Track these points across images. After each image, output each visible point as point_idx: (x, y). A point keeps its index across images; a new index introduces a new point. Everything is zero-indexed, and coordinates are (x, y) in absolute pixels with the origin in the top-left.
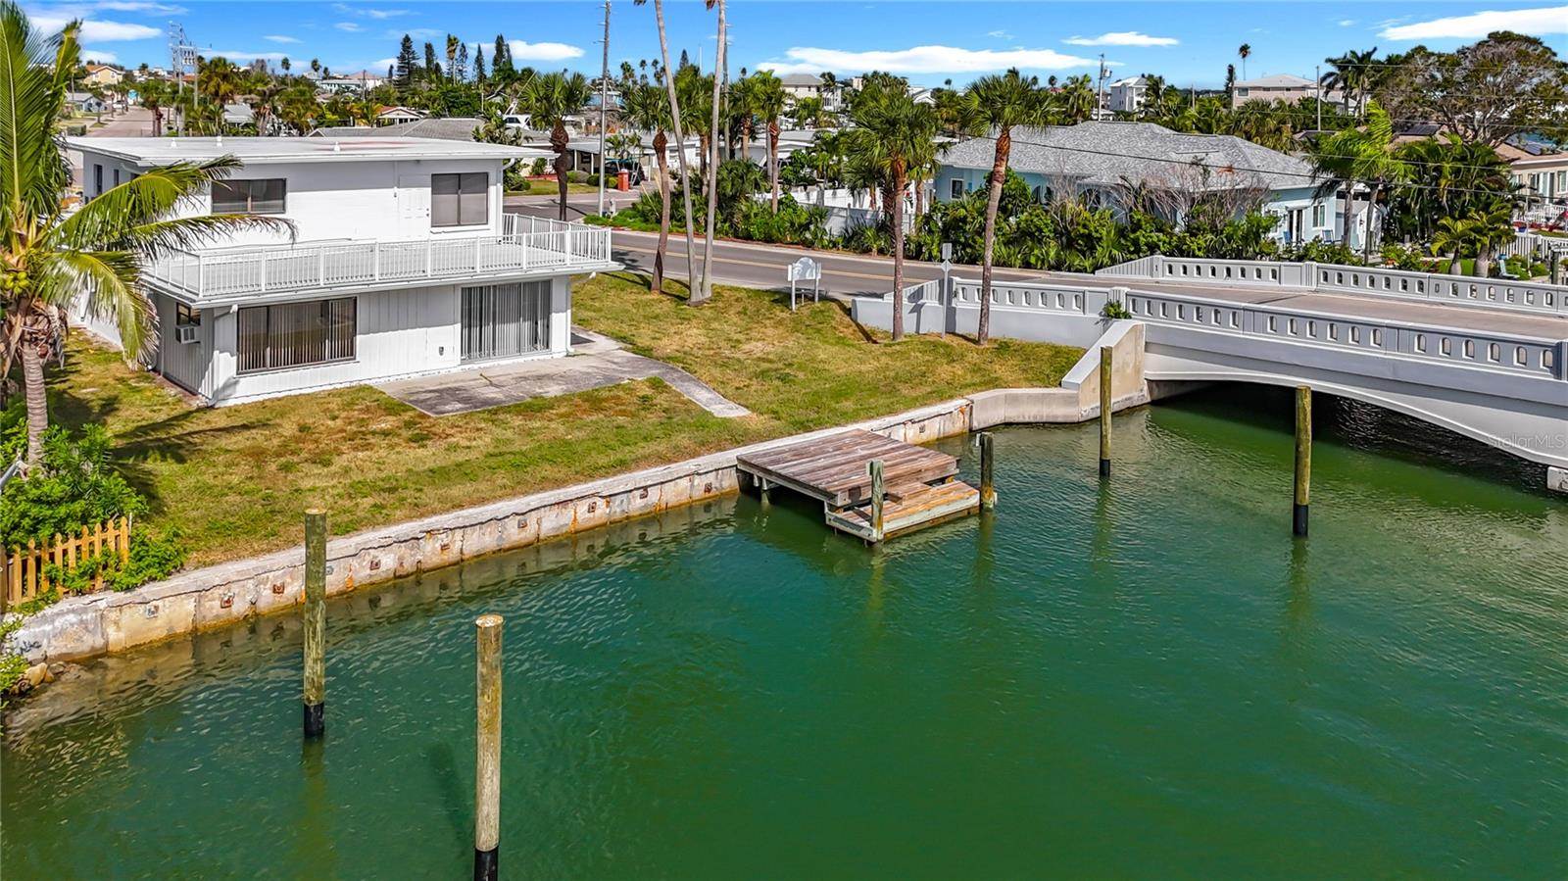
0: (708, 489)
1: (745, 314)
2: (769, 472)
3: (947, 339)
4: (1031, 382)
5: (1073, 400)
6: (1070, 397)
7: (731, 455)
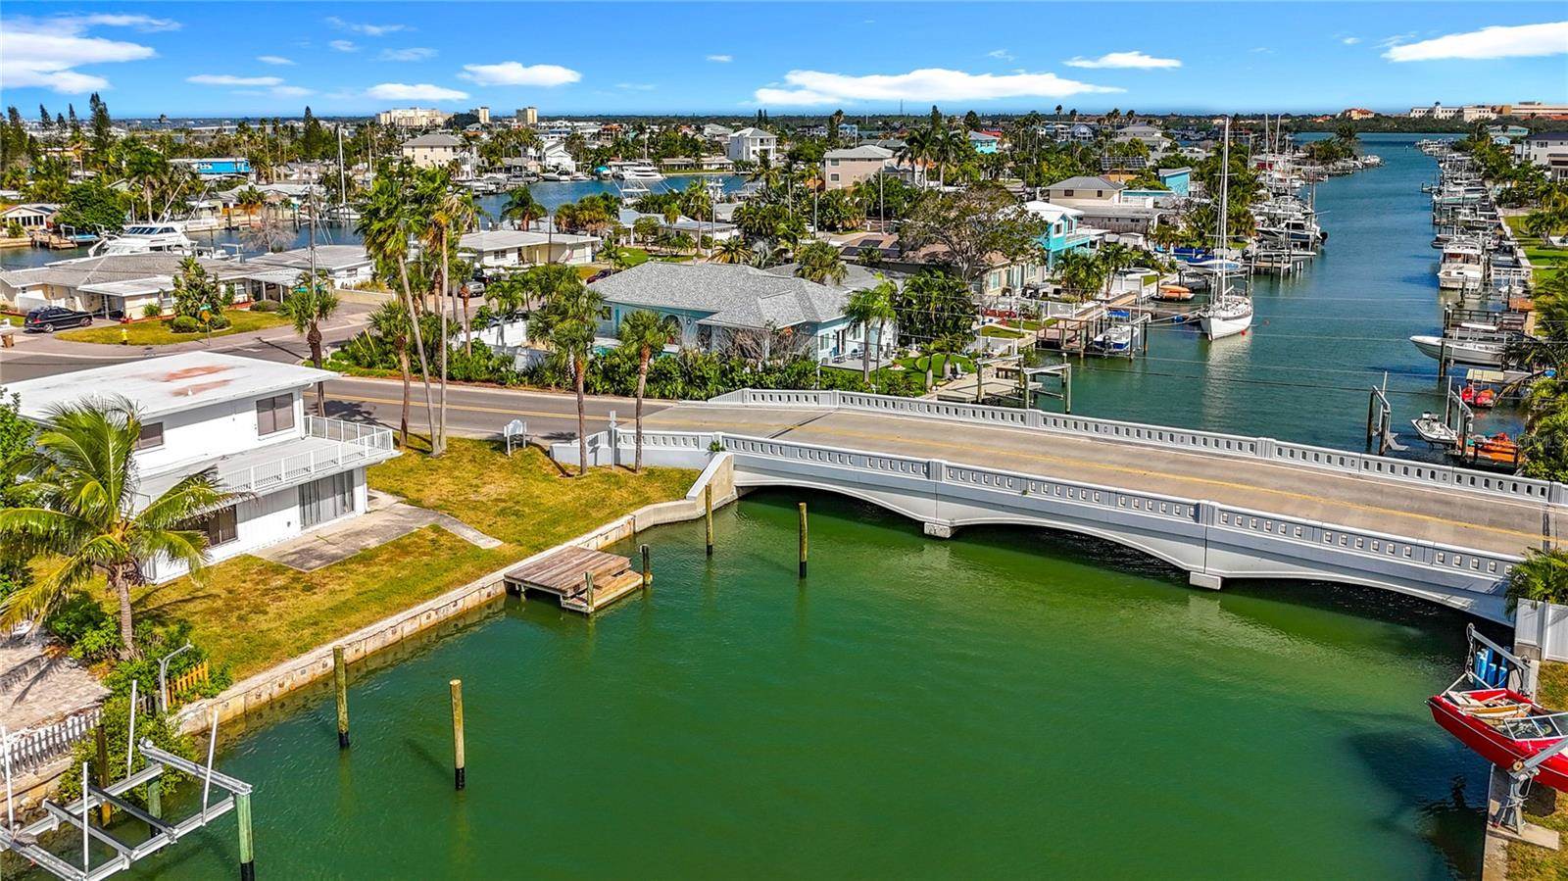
0: (489, 596)
1: (475, 462)
2: (526, 582)
3: (615, 470)
4: (669, 498)
5: (693, 507)
6: (691, 505)
7: (500, 574)
